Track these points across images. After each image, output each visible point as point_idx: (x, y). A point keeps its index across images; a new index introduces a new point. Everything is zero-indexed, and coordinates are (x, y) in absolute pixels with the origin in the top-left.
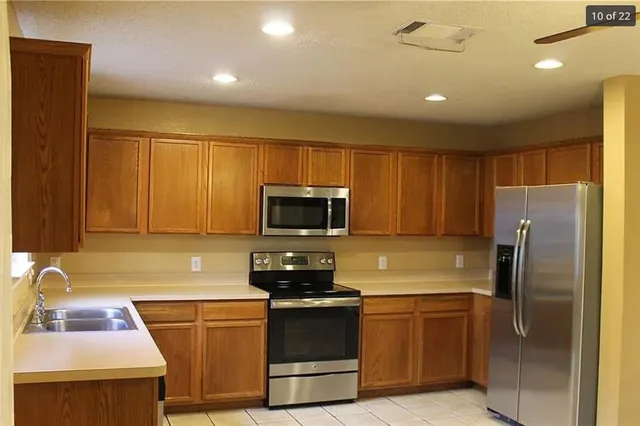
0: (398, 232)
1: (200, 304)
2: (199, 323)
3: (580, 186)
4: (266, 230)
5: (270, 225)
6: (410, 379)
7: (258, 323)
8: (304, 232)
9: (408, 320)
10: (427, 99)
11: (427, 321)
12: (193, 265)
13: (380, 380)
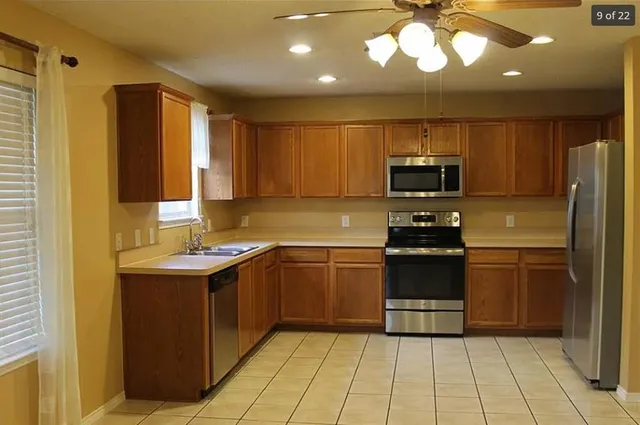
0: (514, 193)
1: (331, 250)
2: (332, 264)
3: (598, 145)
4: (390, 194)
5: (393, 189)
6: (515, 323)
7: (377, 266)
8: (422, 194)
9: (512, 270)
10: (505, 74)
11: (531, 272)
12: (343, 222)
13: (486, 320)
